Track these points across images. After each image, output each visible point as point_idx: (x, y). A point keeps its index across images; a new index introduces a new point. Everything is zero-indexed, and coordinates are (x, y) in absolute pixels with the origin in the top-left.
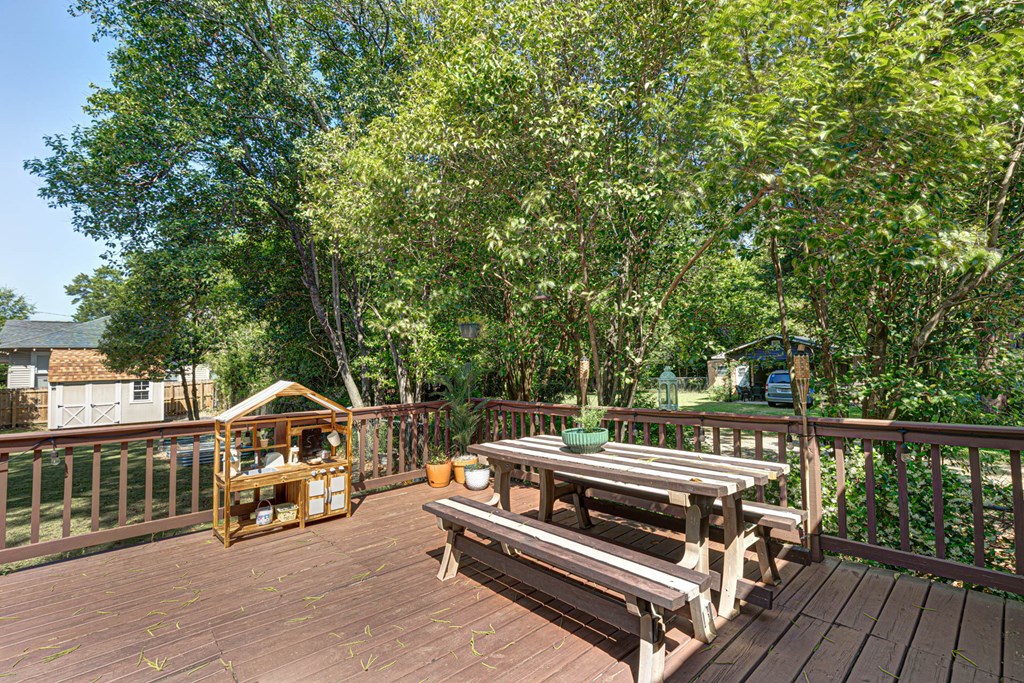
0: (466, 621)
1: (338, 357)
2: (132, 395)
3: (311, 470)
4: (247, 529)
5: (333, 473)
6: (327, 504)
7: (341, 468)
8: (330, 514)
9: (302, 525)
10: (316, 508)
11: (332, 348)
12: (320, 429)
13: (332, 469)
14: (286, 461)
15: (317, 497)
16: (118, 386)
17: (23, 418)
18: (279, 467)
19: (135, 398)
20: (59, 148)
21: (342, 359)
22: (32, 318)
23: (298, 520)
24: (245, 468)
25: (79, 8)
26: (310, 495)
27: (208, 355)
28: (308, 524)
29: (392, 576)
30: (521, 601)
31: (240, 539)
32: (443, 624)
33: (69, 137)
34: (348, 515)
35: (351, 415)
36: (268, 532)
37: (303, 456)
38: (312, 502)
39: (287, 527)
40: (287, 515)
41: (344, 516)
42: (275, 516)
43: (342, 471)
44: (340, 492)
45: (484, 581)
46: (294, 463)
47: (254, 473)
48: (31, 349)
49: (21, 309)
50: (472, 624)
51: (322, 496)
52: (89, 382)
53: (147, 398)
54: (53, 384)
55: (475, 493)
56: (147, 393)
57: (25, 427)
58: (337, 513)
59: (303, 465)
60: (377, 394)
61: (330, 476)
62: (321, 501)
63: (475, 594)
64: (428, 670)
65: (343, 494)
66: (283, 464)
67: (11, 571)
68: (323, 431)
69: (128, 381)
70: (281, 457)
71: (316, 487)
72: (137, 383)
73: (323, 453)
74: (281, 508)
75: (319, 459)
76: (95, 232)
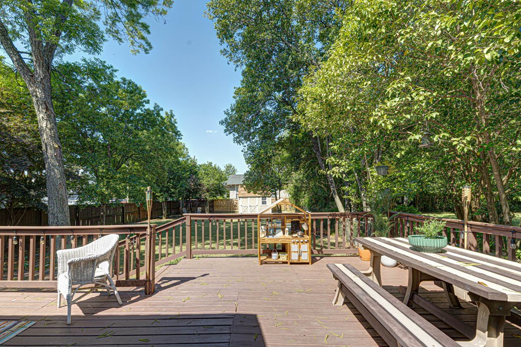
0: (332, 327)
1: (331, 187)
2: (261, 203)
3: (292, 239)
4: (269, 260)
5: (302, 242)
6: (300, 256)
7: (306, 240)
8: (301, 261)
9: (289, 263)
10: (294, 257)
11: (328, 182)
12: (299, 221)
13: (301, 241)
14: (284, 234)
15: (295, 252)
16: (257, 198)
17: (233, 209)
18: (280, 237)
19: (263, 204)
20: (228, 114)
21: (333, 187)
22: (237, 174)
23: (287, 261)
24: (267, 235)
25: (230, 61)
26: (292, 250)
27: (285, 186)
28: (291, 263)
29: (312, 295)
30: (370, 330)
31: (266, 263)
32: (320, 323)
33: (229, 109)
34: (310, 264)
35: (310, 216)
36: (277, 263)
37: (291, 233)
38: (293, 254)
39: (284, 263)
40: (283, 257)
41: (308, 263)
42: (279, 257)
43: (306, 242)
44: (305, 252)
45: (356, 313)
46: (287, 235)
47: (271, 237)
48: (234, 185)
49: (234, 171)
50: (333, 329)
51: (297, 252)
52: (249, 197)
53: (266, 204)
54: (239, 197)
55: (386, 268)
56: (266, 202)
57: (234, 212)
58: (305, 261)
59: (290, 237)
60: (352, 206)
61: (301, 244)
62: (297, 254)
63: (346, 317)
64: (300, 338)
65: (307, 253)
66: (282, 235)
67: (203, 257)
68: (300, 222)
69: (260, 197)
70: (282, 232)
71: (294, 248)
72: (263, 198)
73: (300, 233)
74: (281, 254)
75: (296, 235)
76: (239, 142)
